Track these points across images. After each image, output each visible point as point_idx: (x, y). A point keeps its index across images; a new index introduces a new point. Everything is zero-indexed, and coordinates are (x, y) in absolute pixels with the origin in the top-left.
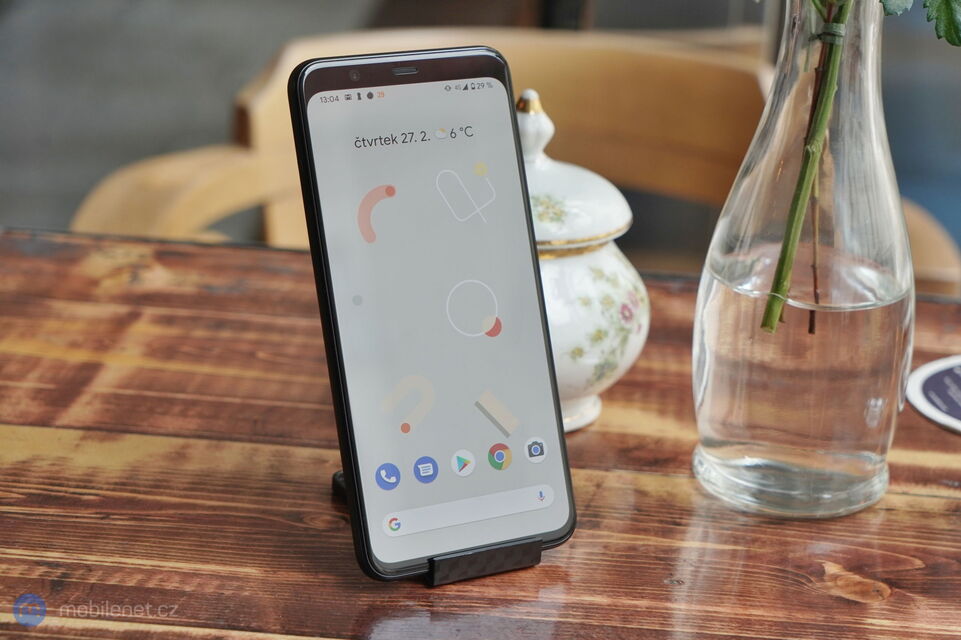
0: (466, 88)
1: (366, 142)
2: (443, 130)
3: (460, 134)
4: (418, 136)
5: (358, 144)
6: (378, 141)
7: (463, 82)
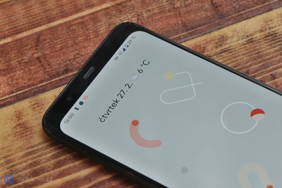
0: (124, 50)
1: (105, 116)
2: (134, 75)
3: (144, 68)
4: (126, 89)
5: (102, 120)
6: (110, 110)
7: (120, 49)
